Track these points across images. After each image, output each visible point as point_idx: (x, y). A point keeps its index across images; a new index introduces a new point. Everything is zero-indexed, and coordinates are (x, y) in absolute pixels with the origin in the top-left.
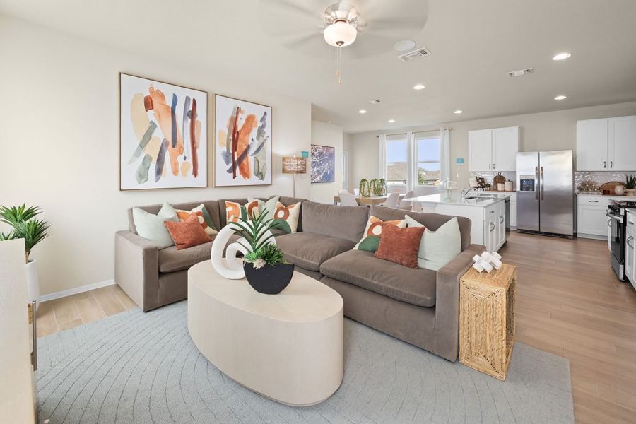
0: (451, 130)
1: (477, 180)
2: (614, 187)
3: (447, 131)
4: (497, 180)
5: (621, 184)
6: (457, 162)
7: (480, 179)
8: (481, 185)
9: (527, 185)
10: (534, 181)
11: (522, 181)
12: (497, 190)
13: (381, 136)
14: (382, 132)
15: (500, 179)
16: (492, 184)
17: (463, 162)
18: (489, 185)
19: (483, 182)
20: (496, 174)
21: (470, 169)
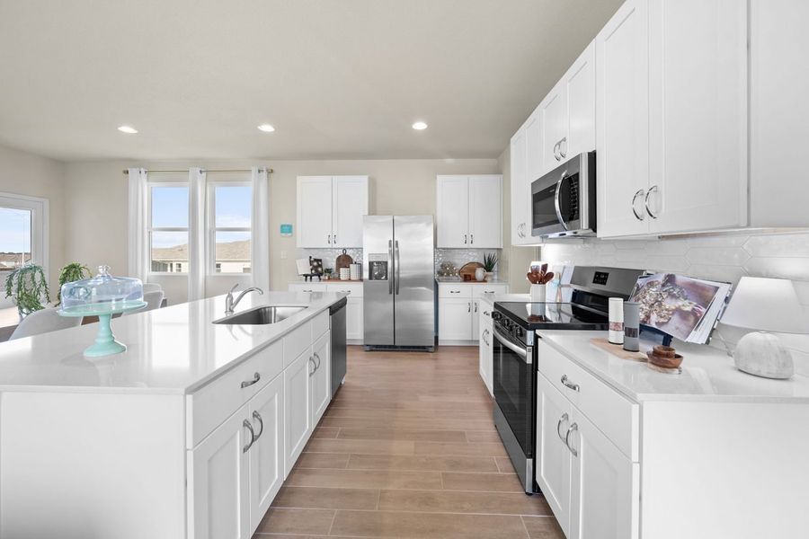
0: (271, 172)
1: (311, 263)
2: (474, 271)
3: (265, 174)
4: (341, 262)
5: (480, 265)
6: (282, 232)
7: (315, 260)
8: (316, 271)
9: (379, 270)
10: (386, 263)
11: (371, 264)
12: (338, 279)
13: (133, 172)
14: (136, 163)
15: (345, 261)
16: (334, 270)
17: (290, 232)
18: (329, 271)
19: (320, 266)
20: (340, 253)
21: (300, 244)
